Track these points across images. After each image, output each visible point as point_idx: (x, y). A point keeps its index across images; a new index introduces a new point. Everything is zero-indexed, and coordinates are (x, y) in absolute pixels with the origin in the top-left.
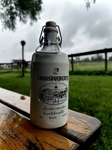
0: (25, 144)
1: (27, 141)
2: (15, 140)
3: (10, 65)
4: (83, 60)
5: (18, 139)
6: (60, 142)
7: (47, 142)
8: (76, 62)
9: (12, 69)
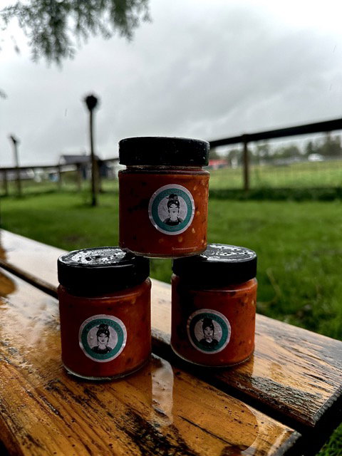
0: (122, 424)
1: (127, 414)
2: (90, 409)
3: (54, 171)
4: (280, 153)
5: (99, 408)
6: (236, 420)
7: (194, 421)
8: (258, 159)
9: (59, 182)
